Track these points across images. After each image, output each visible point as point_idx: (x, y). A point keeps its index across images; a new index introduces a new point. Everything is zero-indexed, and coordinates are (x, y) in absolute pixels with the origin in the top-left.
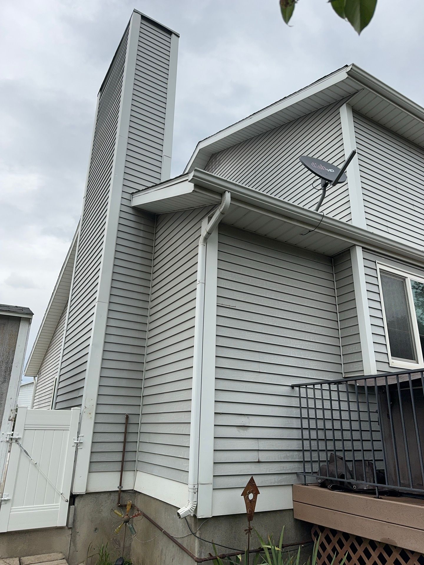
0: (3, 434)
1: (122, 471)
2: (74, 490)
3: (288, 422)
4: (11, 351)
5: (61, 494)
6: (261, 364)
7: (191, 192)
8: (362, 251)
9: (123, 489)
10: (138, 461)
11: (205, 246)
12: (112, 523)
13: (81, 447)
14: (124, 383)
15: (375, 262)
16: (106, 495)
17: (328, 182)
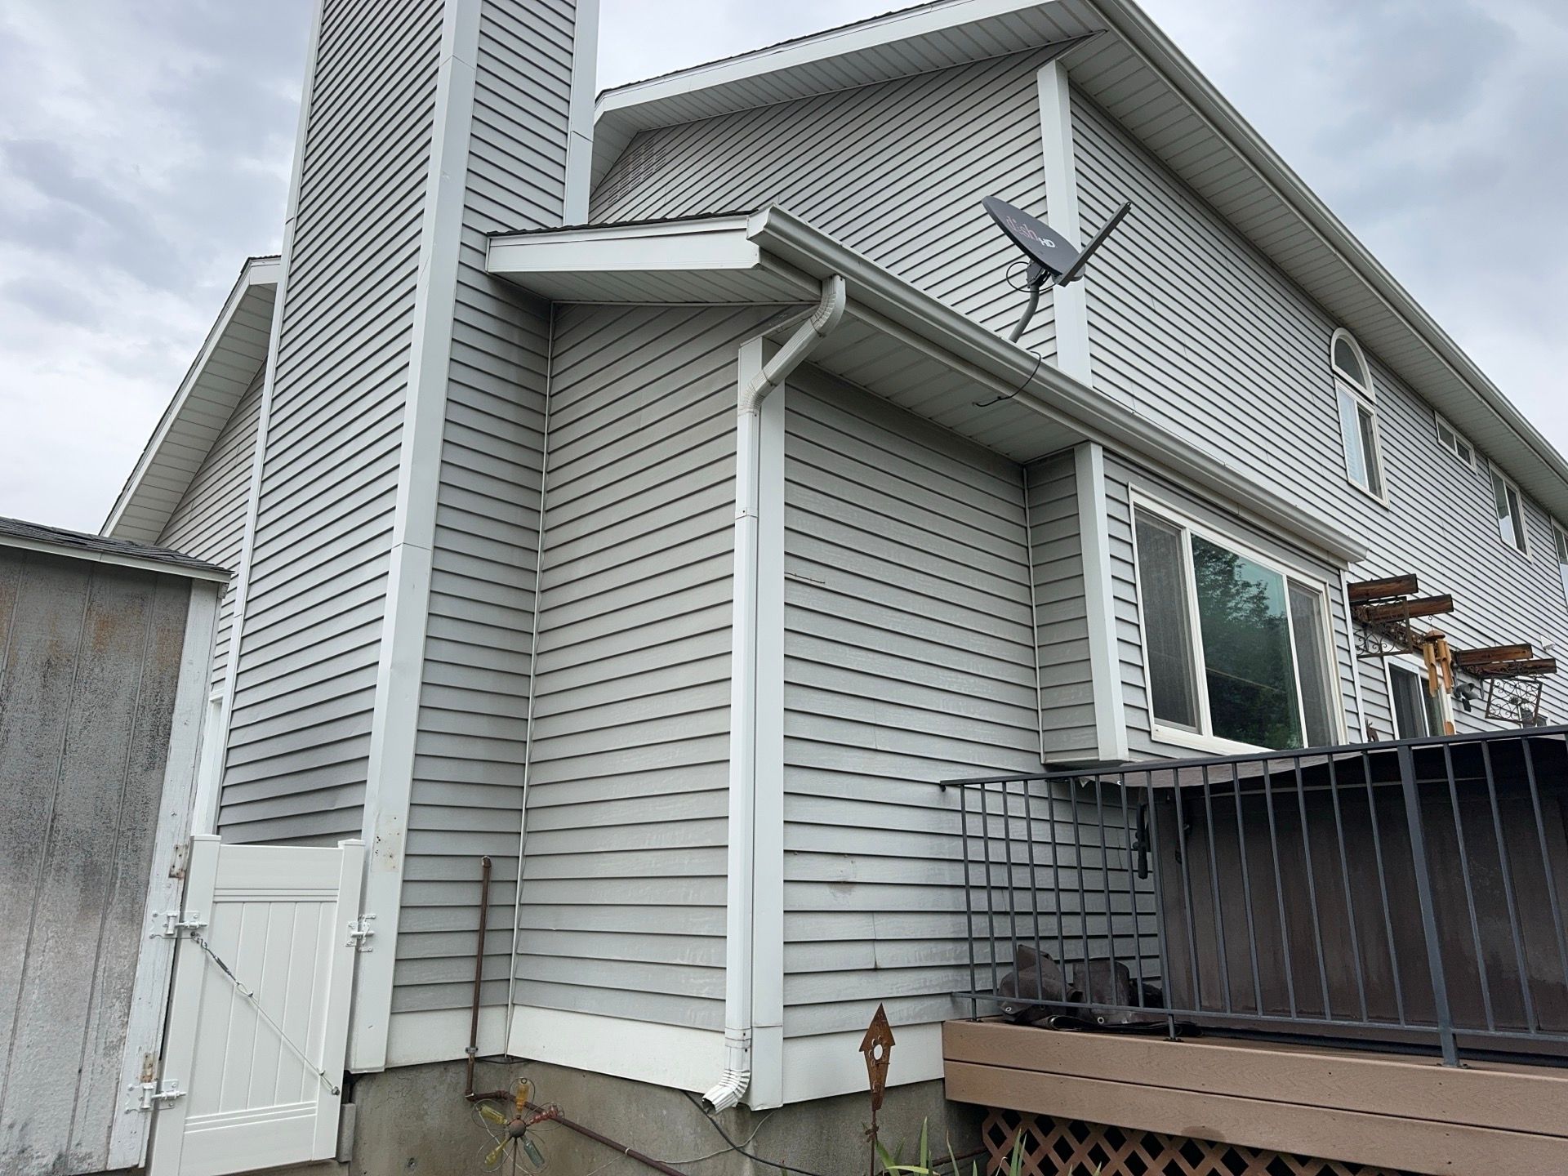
0: (155, 915)
1: (476, 1008)
2: (353, 1063)
3: (933, 872)
4: (166, 678)
5: (322, 1075)
6: (878, 731)
7: (751, 267)
8: (1104, 456)
9: (480, 1054)
10: (516, 979)
11: (758, 416)
12: (453, 1142)
13: (370, 948)
14: (476, 774)
15: (1127, 487)
16: (436, 1072)
17: (1046, 273)
